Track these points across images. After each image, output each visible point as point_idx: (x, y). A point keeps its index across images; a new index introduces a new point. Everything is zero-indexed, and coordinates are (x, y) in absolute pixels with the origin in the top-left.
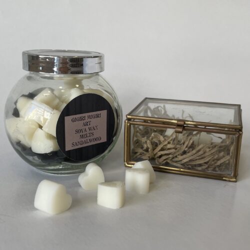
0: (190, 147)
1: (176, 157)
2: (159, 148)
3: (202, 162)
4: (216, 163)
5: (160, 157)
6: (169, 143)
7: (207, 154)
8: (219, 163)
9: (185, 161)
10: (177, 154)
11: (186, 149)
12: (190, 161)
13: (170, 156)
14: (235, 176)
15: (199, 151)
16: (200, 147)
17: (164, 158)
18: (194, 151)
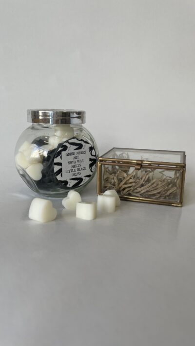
0: (146, 181)
1: (136, 189)
2: (123, 182)
3: (155, 192)
4: (166, 193)
5: (124, 189)
6: (131, 178)
7: (159, 186)
8: (168, 193)
9: (143, 192)
10: (137, 187)
11: (143, 183)
12: (147, 191)
13: (132, 188)
14: (181, 202)
15: (153, 184)
16: (154, 181)
17: (127, 190)
18: (149, 184)
